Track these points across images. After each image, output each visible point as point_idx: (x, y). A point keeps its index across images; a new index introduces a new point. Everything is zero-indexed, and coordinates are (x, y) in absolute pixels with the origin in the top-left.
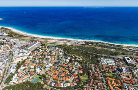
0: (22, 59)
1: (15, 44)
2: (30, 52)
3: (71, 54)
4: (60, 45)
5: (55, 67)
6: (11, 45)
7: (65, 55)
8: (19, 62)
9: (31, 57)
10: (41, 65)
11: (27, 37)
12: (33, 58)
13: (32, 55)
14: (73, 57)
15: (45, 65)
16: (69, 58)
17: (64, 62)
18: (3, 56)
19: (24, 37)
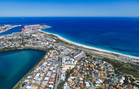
0: (70, 68)
1: (62, 50)
2: (76, 61)
3: (124, 73)
4: (108, 59)
5: (106, 86)
6: (59, 51)
7: (116, 72)
8: (68, 70)
9: (79, 67)
10: (90, 79)
11: (72, 45)
12: (80, 69)
13: (79, 65)
14: (129, 77)
15: (94, 80)
16: (124, 78)
17: (117, 82)
18: (53, 60)
19: (69, 44)
